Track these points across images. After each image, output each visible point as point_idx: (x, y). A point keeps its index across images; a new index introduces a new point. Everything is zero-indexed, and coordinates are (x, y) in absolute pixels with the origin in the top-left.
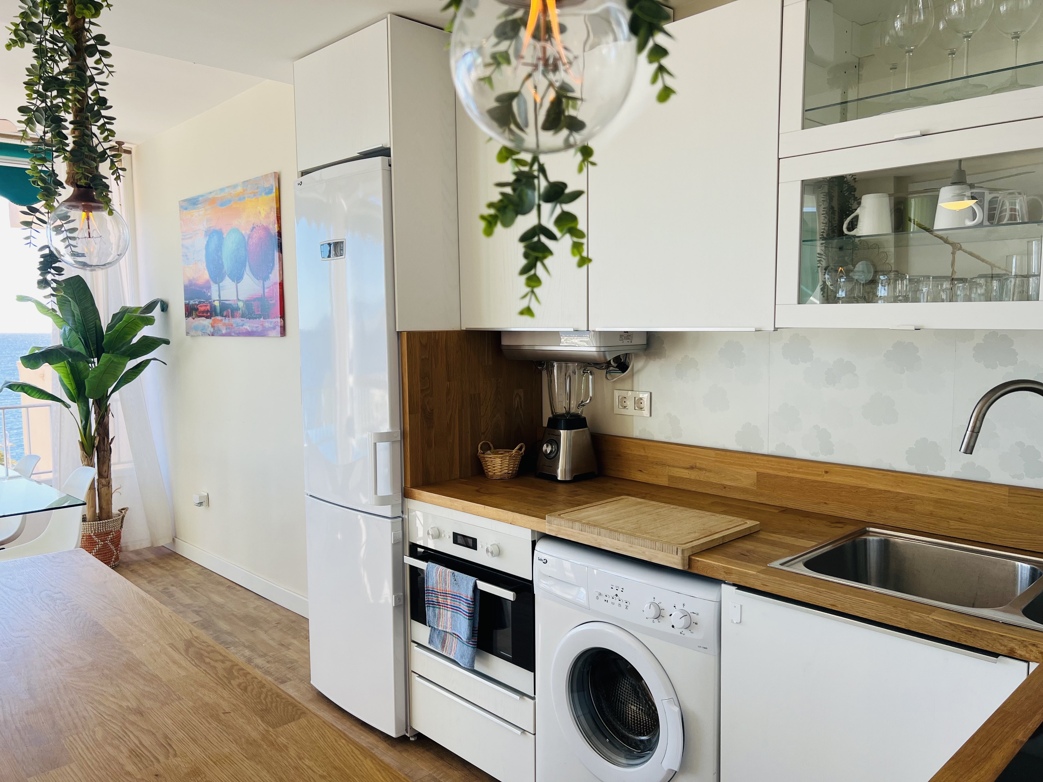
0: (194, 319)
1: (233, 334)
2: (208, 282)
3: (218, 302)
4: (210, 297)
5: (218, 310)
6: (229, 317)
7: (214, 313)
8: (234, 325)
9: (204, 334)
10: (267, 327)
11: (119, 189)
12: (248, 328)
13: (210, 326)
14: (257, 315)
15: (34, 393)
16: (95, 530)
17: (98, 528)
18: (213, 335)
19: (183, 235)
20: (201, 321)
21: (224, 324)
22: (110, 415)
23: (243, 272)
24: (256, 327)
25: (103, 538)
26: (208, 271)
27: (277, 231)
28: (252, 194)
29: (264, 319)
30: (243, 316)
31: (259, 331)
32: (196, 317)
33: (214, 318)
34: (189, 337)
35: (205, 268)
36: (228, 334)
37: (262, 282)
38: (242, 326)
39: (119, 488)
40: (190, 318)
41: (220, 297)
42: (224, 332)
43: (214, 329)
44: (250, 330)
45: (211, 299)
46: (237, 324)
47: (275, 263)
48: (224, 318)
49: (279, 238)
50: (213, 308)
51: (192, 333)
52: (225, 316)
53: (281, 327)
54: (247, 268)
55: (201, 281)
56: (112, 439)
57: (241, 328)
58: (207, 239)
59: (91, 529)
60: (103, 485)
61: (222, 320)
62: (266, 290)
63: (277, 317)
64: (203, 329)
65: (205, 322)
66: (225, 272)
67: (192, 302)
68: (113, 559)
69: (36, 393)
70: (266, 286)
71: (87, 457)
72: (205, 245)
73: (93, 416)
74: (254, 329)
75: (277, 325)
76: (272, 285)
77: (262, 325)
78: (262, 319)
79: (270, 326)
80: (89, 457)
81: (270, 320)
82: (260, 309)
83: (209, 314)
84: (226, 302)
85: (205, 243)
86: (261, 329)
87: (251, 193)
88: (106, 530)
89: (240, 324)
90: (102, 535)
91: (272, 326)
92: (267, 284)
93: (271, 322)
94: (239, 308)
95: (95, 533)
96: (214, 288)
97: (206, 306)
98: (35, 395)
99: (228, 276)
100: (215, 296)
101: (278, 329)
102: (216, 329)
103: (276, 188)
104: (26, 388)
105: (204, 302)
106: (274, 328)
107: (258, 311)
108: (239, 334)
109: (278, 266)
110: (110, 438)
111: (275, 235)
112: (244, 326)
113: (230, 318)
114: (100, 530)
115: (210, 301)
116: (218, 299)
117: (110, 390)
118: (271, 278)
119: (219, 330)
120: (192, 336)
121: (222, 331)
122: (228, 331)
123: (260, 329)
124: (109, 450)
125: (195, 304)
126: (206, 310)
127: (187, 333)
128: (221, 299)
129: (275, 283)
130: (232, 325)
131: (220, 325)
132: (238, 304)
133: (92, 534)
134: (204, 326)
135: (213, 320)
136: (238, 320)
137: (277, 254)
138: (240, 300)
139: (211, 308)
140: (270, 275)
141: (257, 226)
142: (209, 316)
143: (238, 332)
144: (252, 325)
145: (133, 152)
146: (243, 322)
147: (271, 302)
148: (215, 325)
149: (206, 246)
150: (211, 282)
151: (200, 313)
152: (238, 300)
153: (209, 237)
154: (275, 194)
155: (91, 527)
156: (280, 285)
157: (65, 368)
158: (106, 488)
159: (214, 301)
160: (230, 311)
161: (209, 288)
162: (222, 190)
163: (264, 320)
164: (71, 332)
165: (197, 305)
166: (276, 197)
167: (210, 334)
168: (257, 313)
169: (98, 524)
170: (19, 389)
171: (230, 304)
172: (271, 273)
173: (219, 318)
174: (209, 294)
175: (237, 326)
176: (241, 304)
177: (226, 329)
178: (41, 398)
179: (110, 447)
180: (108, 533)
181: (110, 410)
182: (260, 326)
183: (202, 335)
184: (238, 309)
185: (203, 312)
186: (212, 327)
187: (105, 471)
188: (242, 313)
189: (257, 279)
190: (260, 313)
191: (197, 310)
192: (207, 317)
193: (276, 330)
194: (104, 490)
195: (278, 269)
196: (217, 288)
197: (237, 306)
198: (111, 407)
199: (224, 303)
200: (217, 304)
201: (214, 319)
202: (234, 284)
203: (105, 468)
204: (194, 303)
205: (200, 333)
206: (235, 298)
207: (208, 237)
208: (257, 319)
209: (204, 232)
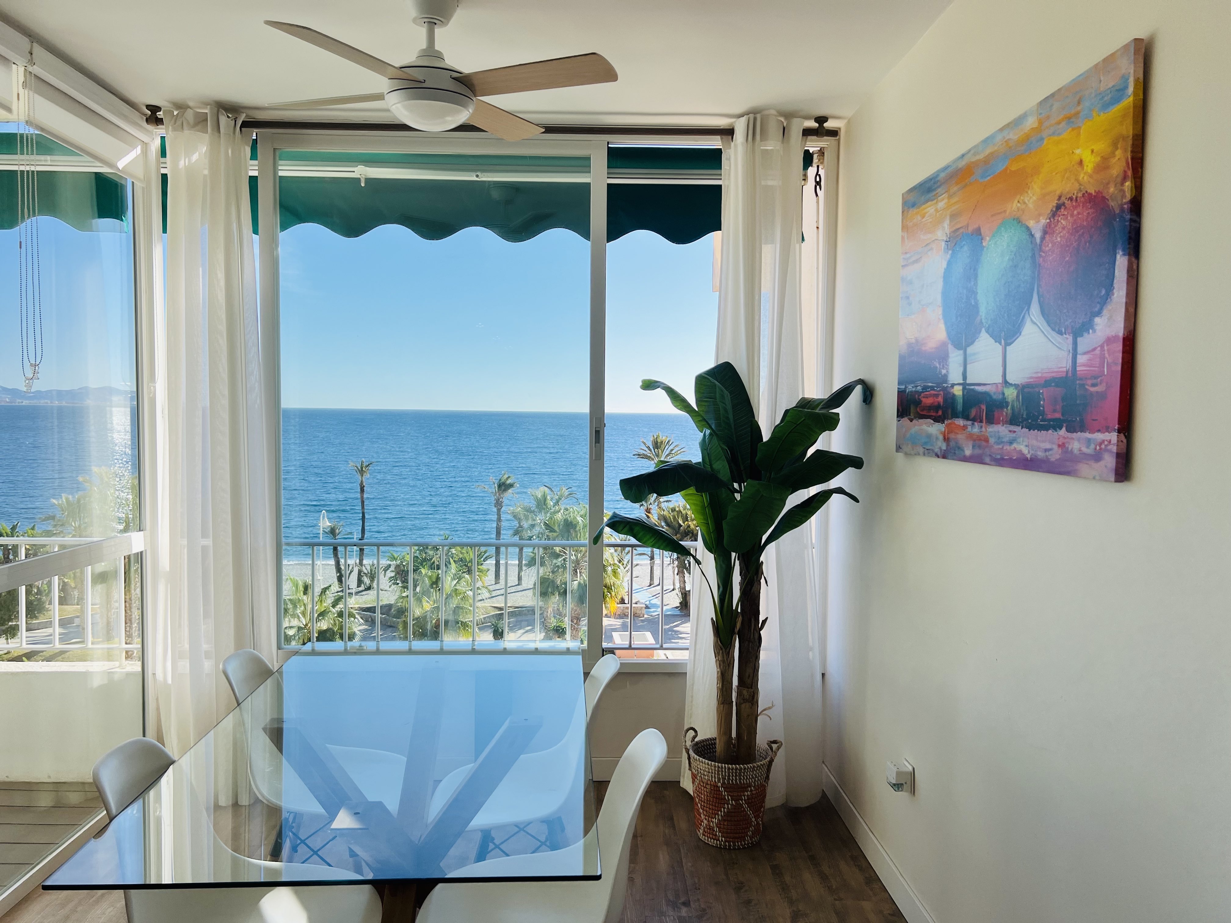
0: (911, 420)
1: (987, 460)
2: (944, 345)
3: (961, 387)
4: (945, 378)
5: (960, 407)
6: (981, 421)
7: (950, 411)
8: (992, 441)
9: (930, 452)
10: (1076, 451)
11: (818, 202)
12: (1025, 451)
13: (941, 437)
14: (1050, 420)
15: (648, 537)
16: (724, 779)
17: (729, 776)
18: (944, 457)
19: (904, 259)
20: (924, 427)
21: (970, 436)
22: (763, 581)
23: (1024, 317)
24: (1046, 450)
25: (736, 794)
26: (946, 323)
27: (1128, 196)
28: (1063, 123)
29: (1068, 431)
30: (1014, 420)
31: (1053, 459)
32: (915, 418)
33: (950, 421)
34: (900, 455)
35: (941, 317)
36: (976, 459)
37: (1070, 338)
38: (1011, 443)
39: (769, 708)
40: (905, 421)
41: (965, 377)
42: (968, 452)
43: (948, 445)
44: (1029, 456)
45: (946, 381)
46: (999, 438)
47: (1116, 285)
48: (969, 423)
49: (1134, 217)
50: (950, 400)
51: (907, 448)
52: (974, 420)
53: (1118, 455)
54: (1035, 308)
55: (931, 345)
56: (764, 622)
57: (1007, 447)
58: (949, 256)
59: (718, 774)
60: (744, 699)
61: (965, 427)
62: (1082, 359)
63: (1107, 429)
64: (926, 443)
65: (934, 429)
66: (981, 322)
67: (910, 388)
68: (750, 833)
69: (651, 538)
70: (1080, 349)
71: (722, 649)
72: (943, 271)
73: (736, 578)
74: (1041, 454)
75: (1107, 450)
76: (1102, 346)
77: (1062, 446)
78: (1063, 432)
79: (1085, 450)
80: (726, 649)
81: (1087, 435)
82: (1058, 407)
83: (940, 413)
84: (977, 388)
85: (944, 265)
86: (1058, 457)
87: (1059, 123)
88: (740, 782)
89: (1006, 439)
90: (736, 789)
91: (1089, 451)
92: (1086, 342)
93: (1089, 441)
94: (1007, 403)
95: (724, 783)
96: (955, 358)
97: (937, 396)
98: (648, 540)
99: (987, 332)
100: (954, 376)
101: (1109, 461)
102: (952, 444)
103: (1136, 81)
104: (637, 529)
105: (932, 388)
106: (1097, 457)
107: (1055, 411)
108: (1003, 462)
109: (1123, 292)
110: (761, 618)
111: (1122, 210)
112: (1015, 445)
113: (984, 424)
114: (732, 781)
115: (945, 385)
116: (962, 382)
117: (764, 538)
118: (1098, 328)
119: (959, 448)
120: (906, 454)
121: (963, 451)
122: (978, 451)
123: (1056, 455)
124: (757, 641)
125: (916, 392)
126: (936, 404)
127: (899, 448)
128: (968, 382)
129: (1109, 340)
130: (987, 440)
131: (961, 437)
132: (1003, 394)
133: (720, 784)
134: (929, 436)
135: (947, 426)
136: (1001, 430)
137: (1122, 262)
138: (1011, 385)
139: (945, 400)
140: (1097, 320)
141: (1071, 199)
142: (940, 416)
143: (999, 457)
144: (1034, 443)
145: (842, 134)
146: (1014, 435)
147: (1093, 389)
148: (952, 436)
149: (945, 273)
150: (950, 347)
151: (922, 411)
152: (1006, 383)
153: (953, 251)
154: (1131, 99)
155: (718, 771)
156: (1124, 345)
157: (701, 497)
158: (748, 705)
159: (953, 385)
160: (984, 407)
161: (944, 358)
162: (986, 141)
163: (1069, 435)
164: (712, 438)
165: (919, 393)
166: (1135, 107)
167: (939, 453)
168: (1049, 417)
169: (729, 768)
170: (626, 529)
171: (986, 394)
172: (1099, 313)
173: (961, 422)
174: (944, 372)
175: (998, 444)
176: (1011, 394)
177: (973, 447)
178: (657, 545)
179: (760, 634)
180: (744, 788)
181: (762, 573)
182: (1055, 447)
183: (924, 454)
184: (1003, 403)
185: (930, 408)
186: (945, 438)
187: (749, 676)
188: (1013, 413)
189: (1060, 333)
190: (1058, 415)
191: (918, 403)
192: (937, 420)
193: (1102, 463)
194: (745, 706)
195: (1124, 300)
196: (960, 359)
197: (1001, 397)
198: (764, 567)
199: (973, 390)
200: (958, 391)
201: (950, 424)
202: (999, 348)
203: (749, 671)
204: (914, 389)
205: (921, 450)
206: (999, 380)
207: (950, 252)
208: (1050, 431)
209: (943, 244)
